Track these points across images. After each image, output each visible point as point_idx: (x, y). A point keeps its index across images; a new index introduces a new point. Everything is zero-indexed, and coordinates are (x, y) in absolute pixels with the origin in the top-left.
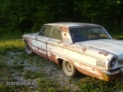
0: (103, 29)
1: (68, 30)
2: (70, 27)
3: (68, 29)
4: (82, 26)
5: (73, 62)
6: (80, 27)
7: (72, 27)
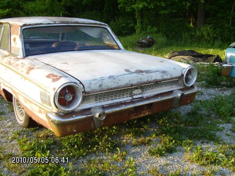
0: (107, 29)
1: (19, 31)
2: (25, 25)
3: (20, 28)
4: (55, 23)
5: (18, 95)
6: (50, 24)
7: (30, 25)
